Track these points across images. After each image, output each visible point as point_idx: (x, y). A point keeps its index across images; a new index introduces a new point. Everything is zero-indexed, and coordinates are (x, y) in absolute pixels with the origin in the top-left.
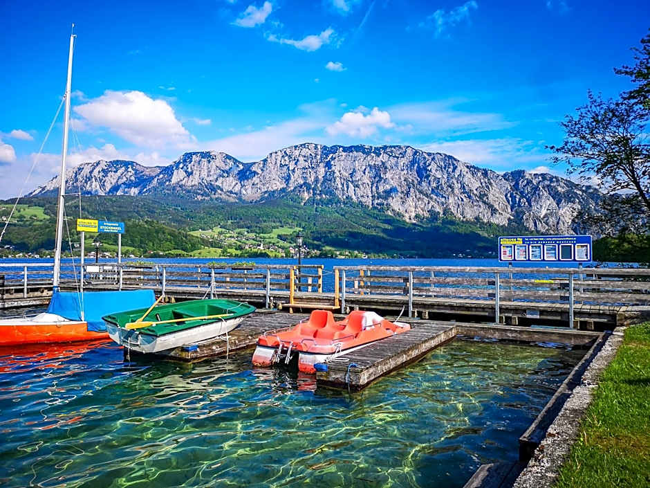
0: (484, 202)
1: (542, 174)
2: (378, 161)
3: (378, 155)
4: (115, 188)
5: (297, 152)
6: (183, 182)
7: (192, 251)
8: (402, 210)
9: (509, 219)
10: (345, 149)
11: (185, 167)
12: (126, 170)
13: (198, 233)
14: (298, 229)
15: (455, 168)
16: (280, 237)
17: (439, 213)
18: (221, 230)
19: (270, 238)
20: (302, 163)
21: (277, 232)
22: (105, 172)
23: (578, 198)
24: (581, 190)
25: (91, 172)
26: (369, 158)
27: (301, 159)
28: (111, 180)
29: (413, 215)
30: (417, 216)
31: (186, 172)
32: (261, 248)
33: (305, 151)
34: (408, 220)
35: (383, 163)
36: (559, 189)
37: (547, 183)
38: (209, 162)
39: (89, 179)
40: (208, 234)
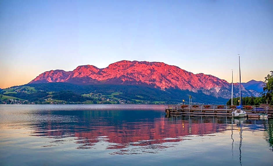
0: (190, 84)
1: (209, 75)
2: (151, 67)
3: (151, 65)
4: (56, 79)
5: (120, 64)
6: (78, 77)
7: (83, 102)
8: (160, 86)
9: (198, 90)
10: (139, 62)
11: (78, 71)
12: (60, 73)
13: (84, 95)
14: (121, 93)
15: (179, 71)
16: (114, 96)
17: (173, 88)
18: (92, 94)
19: (110, 96)
20: (121, 68)
21: (113, 94)
22: (53, 74)
23: (220, 84)
24: (221, 81)
25: (48, 75)
26: (148, 66)
27: (121, 66)
28: (55, 76)
29: (164, 88)
30: (165, 88)
31: (79, 73)
32: (108, 100)
33: (123, 63)
34: (162, 90)
35: (153, 68)
36: (215, 80)
37: (210, 78)
38: (87, 69)
39: (48, 77)
40: (88, 95)
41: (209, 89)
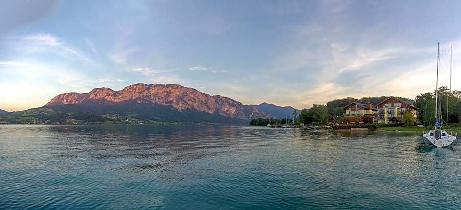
0: (206, 106)
1: (225, 97)
2: (168, 90)
3: (168, 87)
4: (71, 101)
5: (136, 87)
6: (94, 98)
8: (177, 107)
9: (215, 112)
10: (155, 85)
11: (94, 93)
12: (74, 95)
14: (138, 114)
15: (196, 93)
16: (132, 117)
17: (190, 109)
18: (110, 114)
19: (128, 117)
20: (137, 90)
21: (129, 115)
22: (68, 96)
23: (236, 106)
24: (237, 103)
25: (63, 97)
26: (164, 88)
27: (137, 89)
28: (69, 99)
29: (181, 109)
31: (95, 95)
32: (127, 121)
33: (139, 86)
34: (179, 111)
35: (170, 90)
36: (230, 102)
37: (226, 100)
38: (102, 91)
39: (63, 99)
40: (106, 116)
41: (225, 110)
